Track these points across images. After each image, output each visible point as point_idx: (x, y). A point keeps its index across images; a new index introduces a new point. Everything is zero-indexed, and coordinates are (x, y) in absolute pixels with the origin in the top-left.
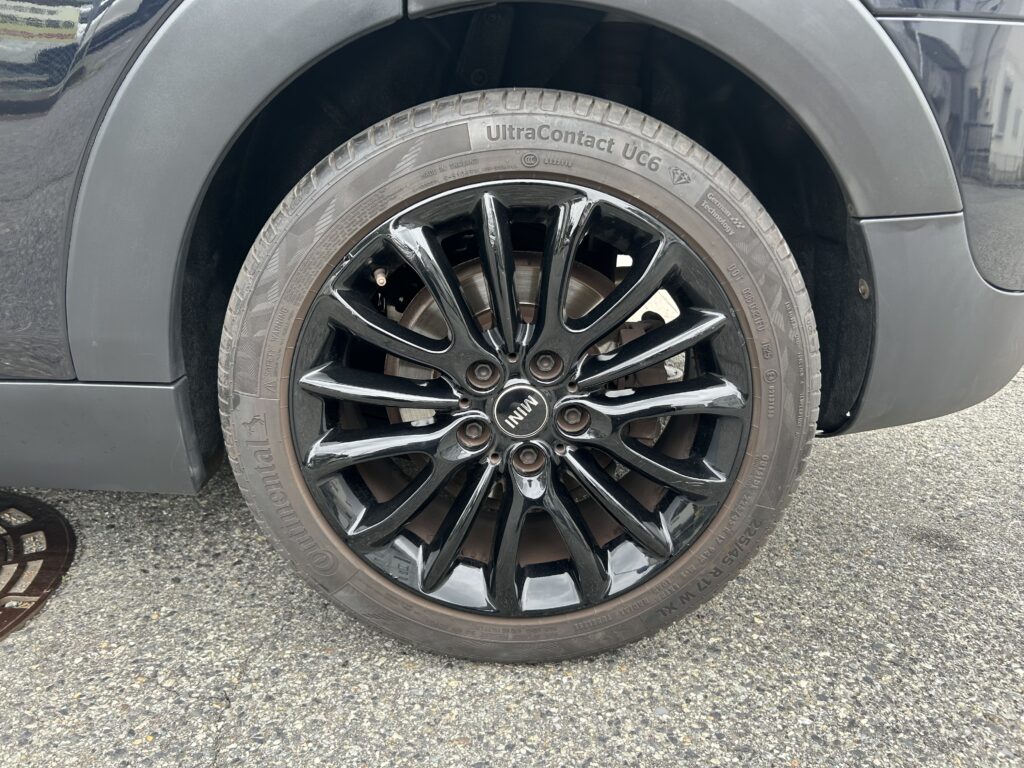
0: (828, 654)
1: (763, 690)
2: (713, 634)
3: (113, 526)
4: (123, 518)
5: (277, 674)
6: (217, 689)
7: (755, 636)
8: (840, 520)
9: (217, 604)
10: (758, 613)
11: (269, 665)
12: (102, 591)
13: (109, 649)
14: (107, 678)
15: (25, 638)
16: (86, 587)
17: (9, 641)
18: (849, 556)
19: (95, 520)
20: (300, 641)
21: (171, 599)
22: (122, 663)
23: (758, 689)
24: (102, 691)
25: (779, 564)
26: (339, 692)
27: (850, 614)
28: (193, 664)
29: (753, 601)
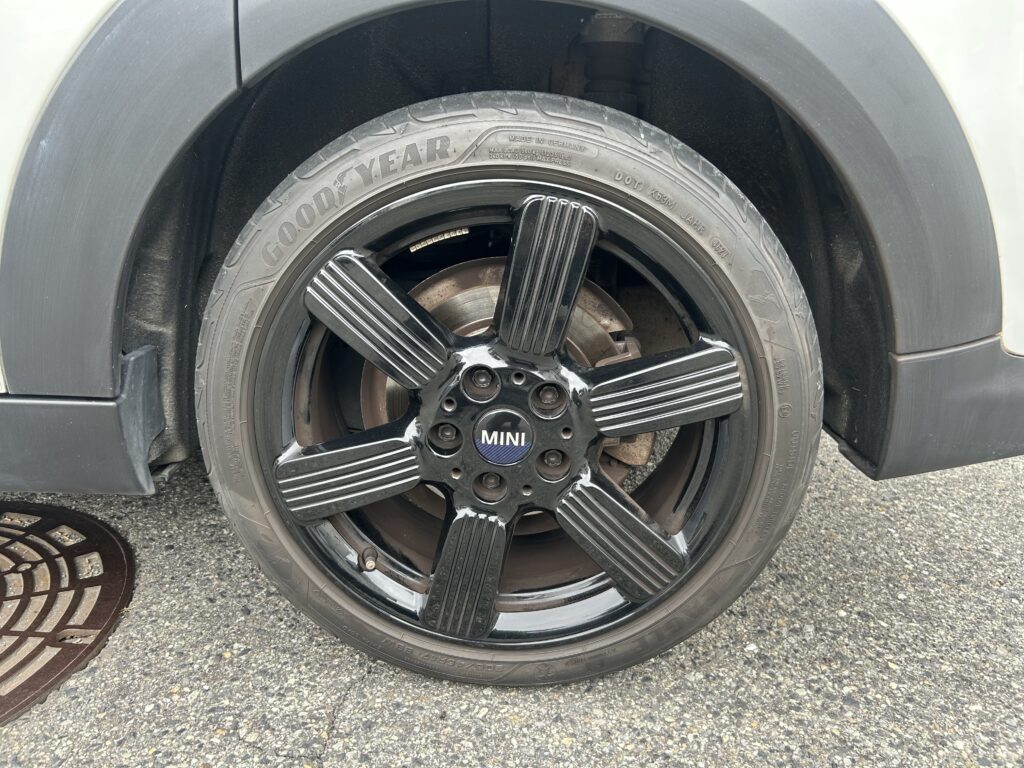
0: (979, 707)
1: (917, 754)
2: (845, 682)
3: (172, 547)
4: (182, 537)
5: (370, 727)
6: (306, 746)
7: (894, 685)
8: (958, 545)
9: (294, 641)
10: (891, 657)
11: (359, 716)
12: (167, 624)
13: (182, 694)
14: (183, 730)
15: (89, 680)
16: (150, 619)
17: (71, 683)
18: (976, 587)
19: (152, 540)
20: (390, 687)
21: (243, 634)
22: (197, 711)
23: (910, 751)
24: (179, 746)
25: (901, 596)
26: (441, 751)
27: (992, 657)
28: (276, 714)
29: (882, 642)
